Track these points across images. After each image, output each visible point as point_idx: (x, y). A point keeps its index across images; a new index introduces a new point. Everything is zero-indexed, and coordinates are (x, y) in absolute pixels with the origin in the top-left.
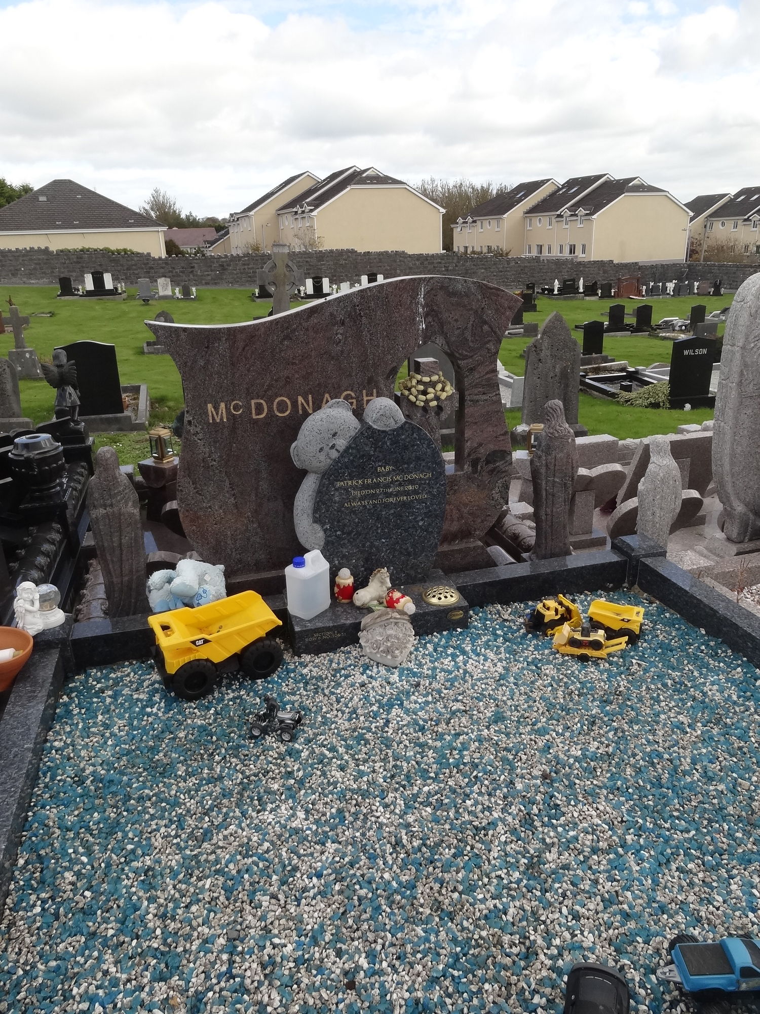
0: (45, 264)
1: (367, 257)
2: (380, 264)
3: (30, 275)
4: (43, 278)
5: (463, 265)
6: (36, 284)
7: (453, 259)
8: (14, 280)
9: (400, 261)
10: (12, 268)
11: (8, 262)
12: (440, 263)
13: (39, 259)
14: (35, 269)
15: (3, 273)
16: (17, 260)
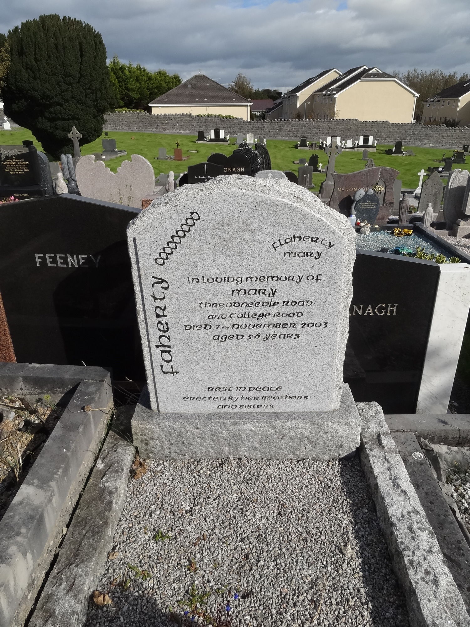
0: (189, 122)
1: (365, 124)
3: (181, 128)
4: (186, 130)
8: (173, 131)
9: (385, 127)
10: (172, 124)
11: (171, 121)
12: (410, 129)
13: (186, 120)
14: (183, 125)
15: (168, 127)
16: (175, 120)
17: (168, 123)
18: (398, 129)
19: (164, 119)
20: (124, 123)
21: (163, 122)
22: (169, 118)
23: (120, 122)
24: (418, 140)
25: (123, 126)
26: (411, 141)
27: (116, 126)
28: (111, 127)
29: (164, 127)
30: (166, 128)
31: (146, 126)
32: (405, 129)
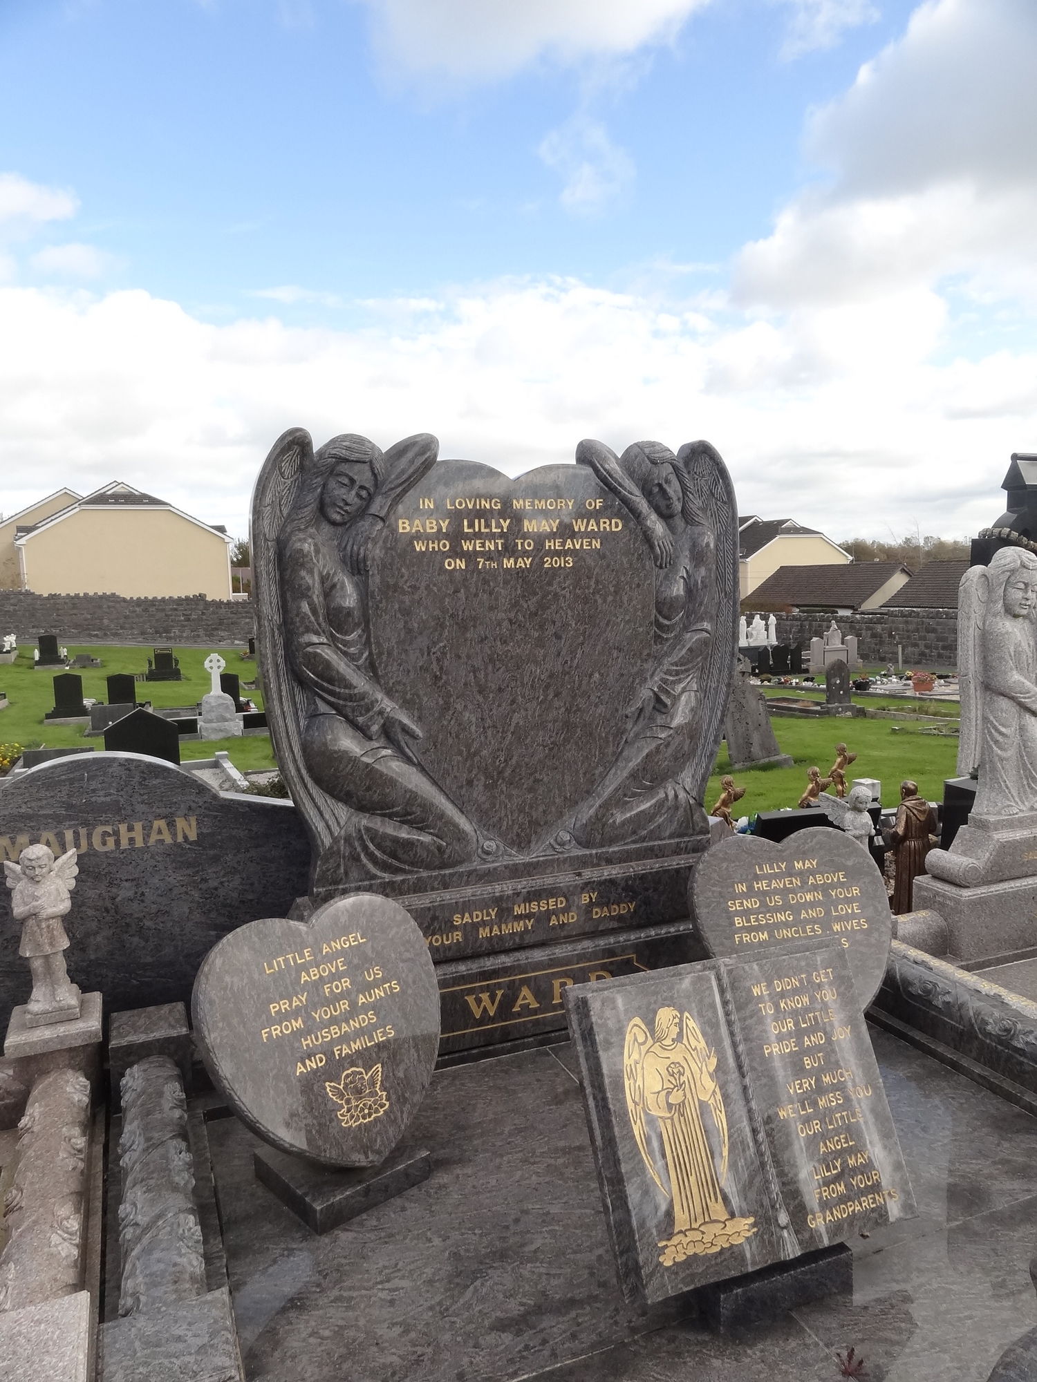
1: (52, 601)
2: (75, 611)
5: (213, 613)
7: (197, 605)
9: (109, 607)
12: (176, 610)
18: (146, 610)
24: (201, 632)
26: (185, 635)
32: (164, 610)
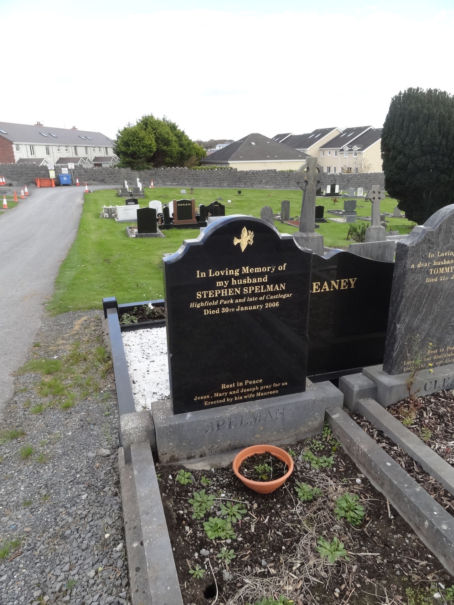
0: (274, 178)
3: (267, 183)
4: (271, 185)
6: (269, 188)
8: (260, 186)
10: (259, 180)
11: (259, 177)
13: (272, 176)
14: (269, 181)
15: (256, 182)
16: (262, 176)
17: (256, 179)
19: (253, 175)
20: (216, 179)
21: (251, 178)
22: (257, 174)
23: (212, 179)
25: (215, 182)
27: (208, 183)
28: (203, 184)
29: (252, 183)
30: (253, 183)
31: (236, 182)
